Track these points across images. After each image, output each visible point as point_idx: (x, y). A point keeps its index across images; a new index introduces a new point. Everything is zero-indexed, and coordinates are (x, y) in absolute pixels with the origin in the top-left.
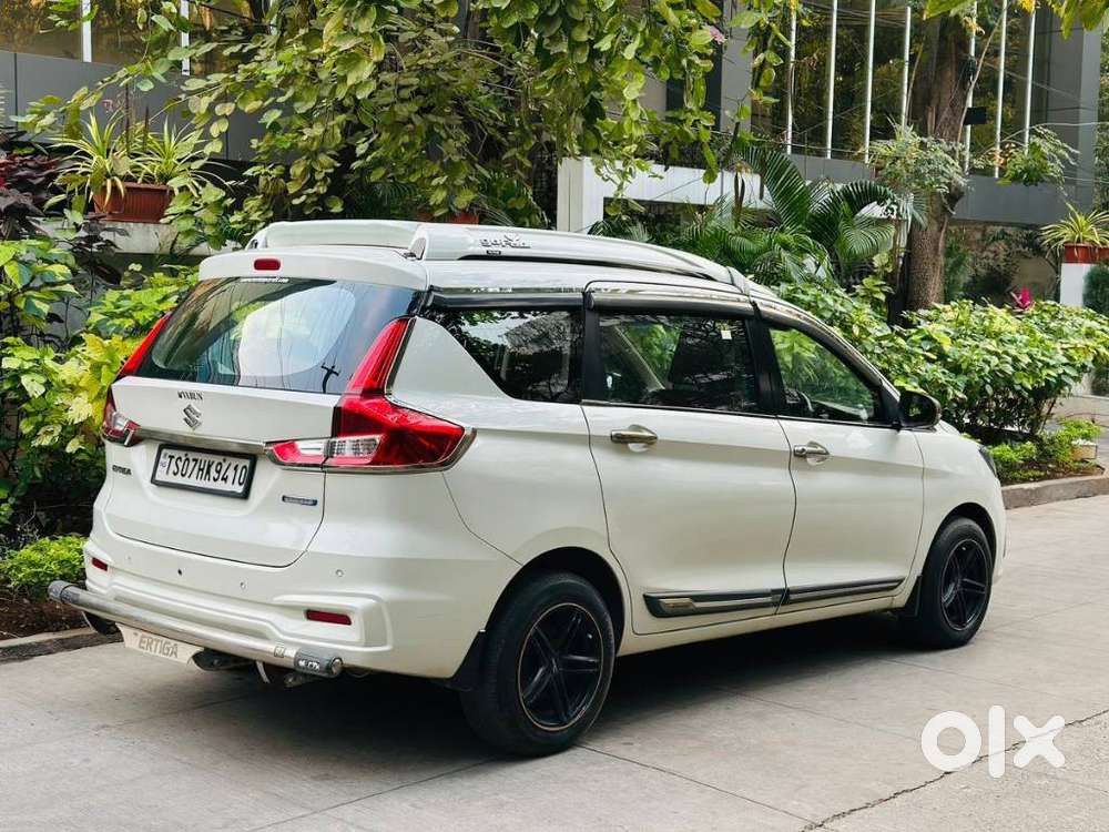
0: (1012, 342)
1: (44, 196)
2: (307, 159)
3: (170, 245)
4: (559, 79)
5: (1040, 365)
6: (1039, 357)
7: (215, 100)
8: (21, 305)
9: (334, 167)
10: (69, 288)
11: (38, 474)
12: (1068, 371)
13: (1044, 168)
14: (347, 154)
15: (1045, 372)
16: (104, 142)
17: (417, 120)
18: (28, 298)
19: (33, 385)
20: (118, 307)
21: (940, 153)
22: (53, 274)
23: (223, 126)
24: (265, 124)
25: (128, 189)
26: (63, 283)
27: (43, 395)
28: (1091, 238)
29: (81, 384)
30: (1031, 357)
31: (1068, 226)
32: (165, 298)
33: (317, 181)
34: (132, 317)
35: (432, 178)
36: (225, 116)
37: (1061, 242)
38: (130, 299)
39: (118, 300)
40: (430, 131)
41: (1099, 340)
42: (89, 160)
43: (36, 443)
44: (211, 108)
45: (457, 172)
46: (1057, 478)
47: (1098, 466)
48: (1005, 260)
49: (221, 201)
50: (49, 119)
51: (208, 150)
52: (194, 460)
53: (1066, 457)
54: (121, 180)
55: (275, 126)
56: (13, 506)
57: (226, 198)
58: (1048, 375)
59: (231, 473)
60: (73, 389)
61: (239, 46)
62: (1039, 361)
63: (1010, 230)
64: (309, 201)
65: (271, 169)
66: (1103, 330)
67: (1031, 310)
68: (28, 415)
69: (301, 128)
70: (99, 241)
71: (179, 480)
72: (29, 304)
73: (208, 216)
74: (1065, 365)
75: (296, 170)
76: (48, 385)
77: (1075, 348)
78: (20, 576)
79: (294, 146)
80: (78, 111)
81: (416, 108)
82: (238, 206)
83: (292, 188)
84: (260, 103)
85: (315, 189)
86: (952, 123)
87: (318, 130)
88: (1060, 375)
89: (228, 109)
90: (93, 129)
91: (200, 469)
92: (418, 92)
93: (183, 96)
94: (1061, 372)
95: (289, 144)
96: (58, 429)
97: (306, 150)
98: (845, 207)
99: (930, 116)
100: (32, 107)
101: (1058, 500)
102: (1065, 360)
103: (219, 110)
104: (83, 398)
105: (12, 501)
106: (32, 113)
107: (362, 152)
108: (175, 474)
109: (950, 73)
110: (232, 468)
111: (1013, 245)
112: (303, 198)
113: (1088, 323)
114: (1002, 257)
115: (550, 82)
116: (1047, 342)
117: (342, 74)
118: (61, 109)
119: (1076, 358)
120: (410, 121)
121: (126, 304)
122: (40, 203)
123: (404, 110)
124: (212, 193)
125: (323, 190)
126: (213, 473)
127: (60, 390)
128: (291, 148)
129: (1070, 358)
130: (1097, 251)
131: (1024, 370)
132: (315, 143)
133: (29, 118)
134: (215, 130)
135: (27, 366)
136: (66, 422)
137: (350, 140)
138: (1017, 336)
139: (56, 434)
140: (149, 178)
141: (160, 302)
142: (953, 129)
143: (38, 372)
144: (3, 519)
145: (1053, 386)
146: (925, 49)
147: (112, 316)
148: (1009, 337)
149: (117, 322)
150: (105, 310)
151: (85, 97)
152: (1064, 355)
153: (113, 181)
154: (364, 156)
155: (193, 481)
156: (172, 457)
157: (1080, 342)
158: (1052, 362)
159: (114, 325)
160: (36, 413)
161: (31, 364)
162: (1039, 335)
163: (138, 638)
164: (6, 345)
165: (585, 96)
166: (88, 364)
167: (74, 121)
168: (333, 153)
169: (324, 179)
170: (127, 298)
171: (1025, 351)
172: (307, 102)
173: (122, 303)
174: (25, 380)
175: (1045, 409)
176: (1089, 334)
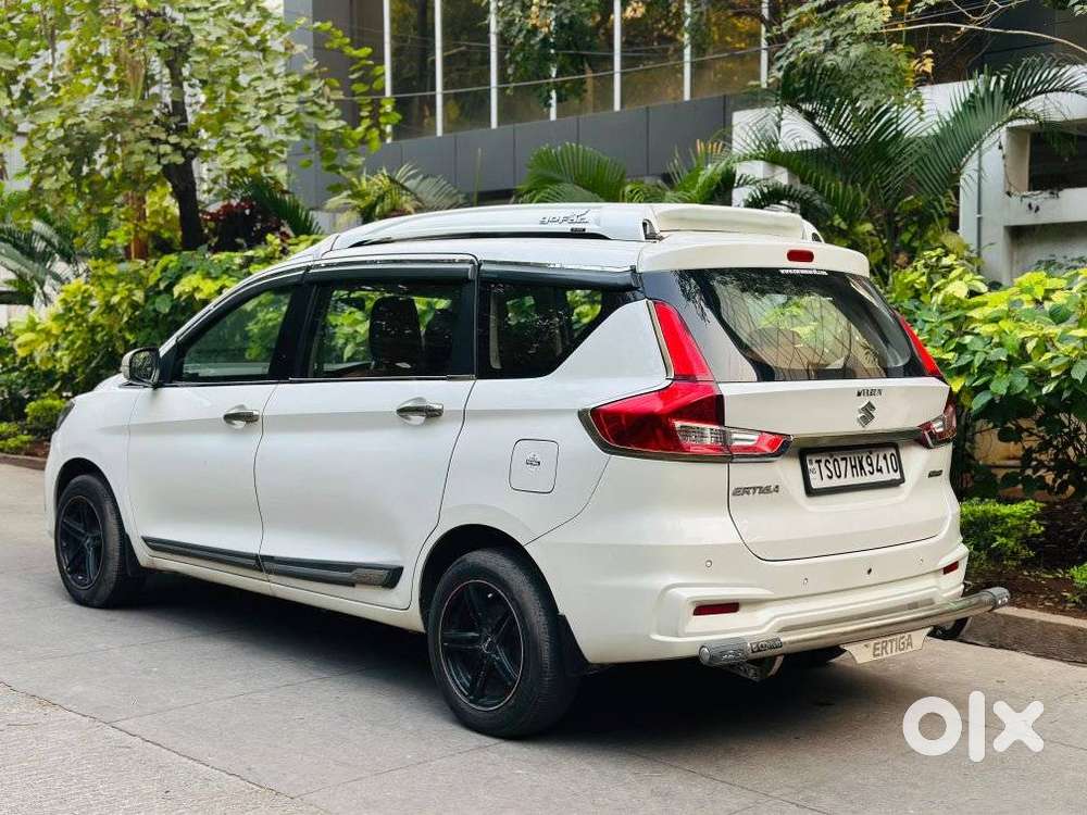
52: (842, 459)
59: (882, 463)
71: (835, 482)
91: (852, 467)
108: (830, 477)
110: (881, 458)
126: (867, 468)
155: (850, 480)
156: (819, 462)
163: (871, 649)
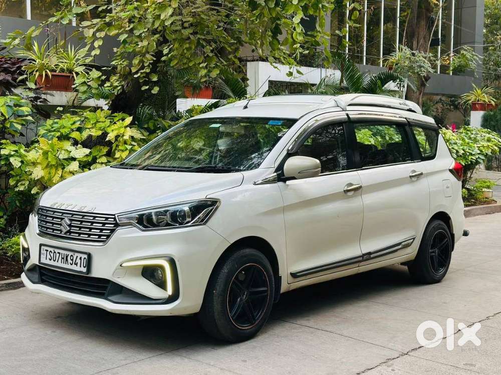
0: (456, 144)
1: (16, 76)
2: (141, 56)
3: (72, 100)
4: (261, 15)
5: (468, 154)
6: (467, 150)
7: (96, 30)
8: (8, 126)
9: (153, 60)
10: (30, 118)
11: (18, 204)
12: (480, 157)
13: (467, 65)
14: (159, 54)
15: (470, 157)
16: (41, 54)
17: (192, 37)
18: (11, 122)
19: (15, 162)
20: (52, 128)
21: (421, 58)
22: (22, 111)
23: (101, 43)
24: (120, 41)
25: (52, 75)
26: (27, 116)
27: (20, 167)
28: (484, 99)
29: (38, 161)
30: (464, 150)
31: (473, 94)
32: (74, 123)
33: (145, 67)
34: (59, 131)
35: (200, 64)
36: (101, 38)
37: (470, 102)
38: (57, 124)
39: (52, 124)
40: (198, 43)
41: (493, 143)
42: (34, 63)
43: (17, 189)
44: (94, 34)
45: (211, 62)
46: (476, 205)
47: (493, 200)
48: (441, 112)
49: (100, 77)
50: (17, 41)
51: (93, 53)
53: (480, 196)
54: (50, 71)
55: (125, 41)
56: (6, 220)
57: (102, 75)
58: (472, 159)
60: (34, 164)
61: (106, 6)
62: (468, 152)
63: (444, 98)
64: (142, 76)
65: (123, 62)
66: (495, 138)
67: (461, 130)
68: (13, 176)
69: (137, 42)
70: (40, 99)
72: (12, 126)
73: (94, 84)
74: (479, 154)
75: (136, 61)
76: (22, 162)
77: (483, 146)
78: (13, 250)
79: (134, 50)
80: (31, 37)
81: (192, 31)
82: (108, 79)
83: (134, 70)
84: (117, 31)
85: (144, 70)
86: (424, 45)
87: (145, 43)
88: (477, 158)
89: (102, 34)
90: (36, 48)
92: (191, 25)
93: (81, 29)
94: (477, 157)
95: (132, 49)
96: (27, 183)
97: (140, 52)
98: (379, 82)
99: (414, 43)
100: (9, 35)
101: (478, 215)
102: (479, 152)
103: (98, 35)
104: (39, 168)
105: (5, 217)
106: (9, 38)
107: (166, 52)
109: (423, 23)
111: (445, 105)
112: (139, 74)
113: (488, 135)
114: (440, 111)
115: (257, 17)
116: (470, 144)
117: (158, 14)
118: (23, 37)
119: (483, 151)
120: (189, 38)
121: (56, 126)
122: (15, 79)
123: (186, 32)
124: (95, 74)
125: (148, 71)
127: (28, 165)
128: (132, 52)
129: (481, 151)
130: (486, 105)
131: (461, 156)
132: (144, 49)
133: (8, 41)
134: (96, 44)
135: (13, 153)
136: (31, 179)
137: (160, 48)
138: (457, 141)
139: (26, 185)
140: (62, 70)
141: (72, 124)
142: (425, 48)
143: (17, 156)
144: (2, 225)
145: (474, 163)
146: (411, 13)
147: (50, 131)
148: (453, 141)
149: (53, 133)
150: (46, 128)
151: (34, 31)
152: (479, 149)
153: (46, 72)
154: (167, 55)
157: (486, 144)
158: (473, 153)
159: (51, 135)
160: (17, 175)
161: (14, 153)
162: (467, 141)
164: (2, 144)
165: (273, 23)
166: (41, 151)
167: (29, 42)
168: (152, 53)
169: (149, 66)
170: (57, 123)
171: (462, 147)
172: (139, 30)
173: (54, 125)
174: (12, 160)
175: (469, 175)
176: (489, 140)
